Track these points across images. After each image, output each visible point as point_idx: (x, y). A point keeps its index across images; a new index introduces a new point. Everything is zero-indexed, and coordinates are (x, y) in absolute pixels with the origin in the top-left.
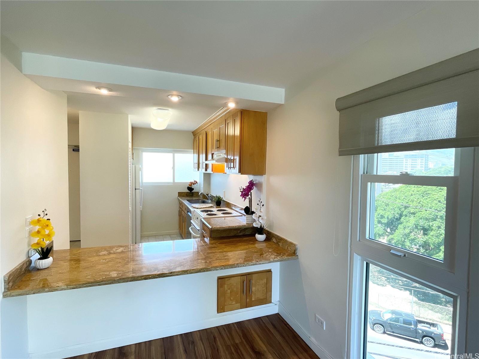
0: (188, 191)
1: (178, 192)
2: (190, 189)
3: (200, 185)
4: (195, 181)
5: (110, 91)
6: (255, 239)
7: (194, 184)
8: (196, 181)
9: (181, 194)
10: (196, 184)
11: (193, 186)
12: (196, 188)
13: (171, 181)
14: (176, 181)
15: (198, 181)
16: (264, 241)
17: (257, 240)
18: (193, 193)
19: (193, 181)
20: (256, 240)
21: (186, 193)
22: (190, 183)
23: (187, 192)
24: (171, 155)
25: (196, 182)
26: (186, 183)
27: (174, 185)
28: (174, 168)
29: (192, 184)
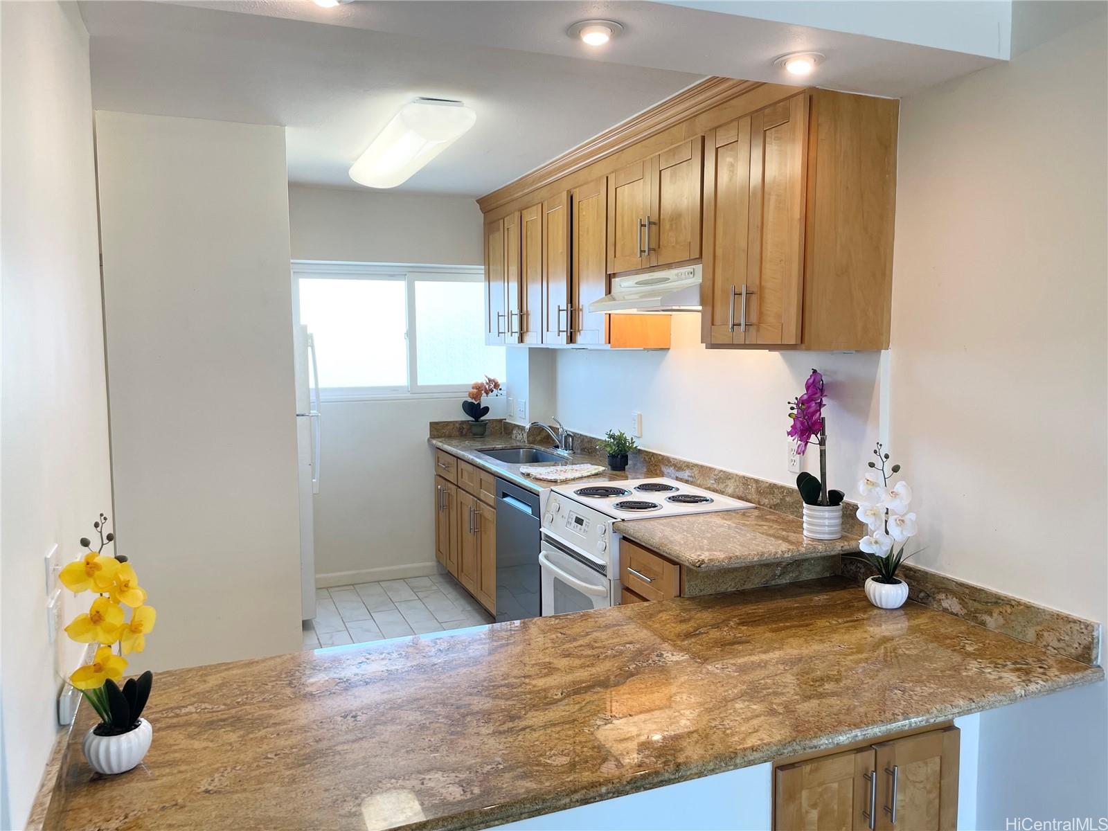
0: (464, 417)
1: (430, 423)
2: (475, 410)
3: (508, 395)
4: (490, 380)
6: (866, 598)
7: (487, 393)
8: (493, 381)
9: (438, 430)
10: (496, 391)
11: (485, 401)
12: (496, 407)
13: (402, 380)
14: (423, 381)
15: (501, 380)
16: (902, 607)
17: (872, 606)
18: (484, 424)
19: (482, 380)
20: (869, 605)
21: (457, 425)
22: (473, 388)
23: (462, 422)
24: (400, 286)
25: (497, 386)
26: (457, 388)
27: (416, 395)
28: (411, 334)
29: (479, 390)
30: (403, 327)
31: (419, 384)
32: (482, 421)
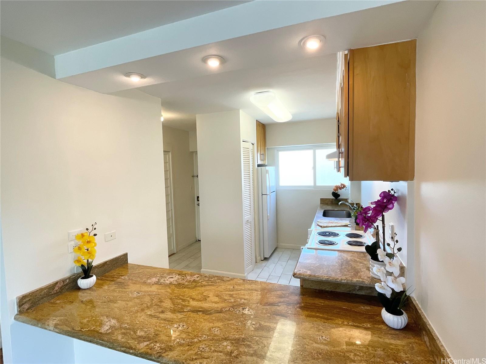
0: (333, 197)
1: (321, 199)
2: (336, 195)
3: (348, 190)
4: (341, 184)
5: (142, 78)
6: (381, 317)
7: (340, 189)
8: (343, 184)
9: (324, 201)
10: (345, 189)
11: (339, 192)
12: (343, 194)
13: (312, 184)
14: (318, 184)
19: (339, 184)
21: (330, 200)
22: (335, 187)
23: (332, 199)
24: (311, 152)
25: (344, 186)
26: (329, 187)
27: (316, 189)
28: (314, 168)
29: (338, 188)
30: (312, 165)
31: (317, 185)
32: (339, 199)
